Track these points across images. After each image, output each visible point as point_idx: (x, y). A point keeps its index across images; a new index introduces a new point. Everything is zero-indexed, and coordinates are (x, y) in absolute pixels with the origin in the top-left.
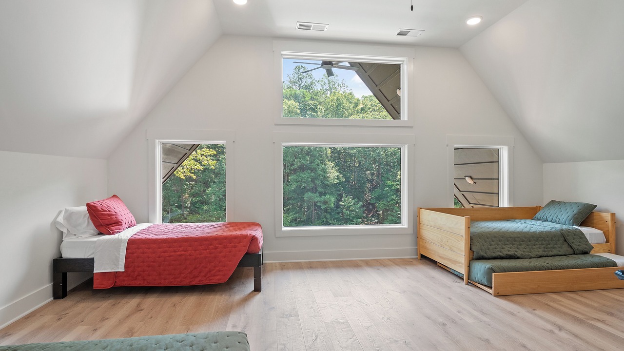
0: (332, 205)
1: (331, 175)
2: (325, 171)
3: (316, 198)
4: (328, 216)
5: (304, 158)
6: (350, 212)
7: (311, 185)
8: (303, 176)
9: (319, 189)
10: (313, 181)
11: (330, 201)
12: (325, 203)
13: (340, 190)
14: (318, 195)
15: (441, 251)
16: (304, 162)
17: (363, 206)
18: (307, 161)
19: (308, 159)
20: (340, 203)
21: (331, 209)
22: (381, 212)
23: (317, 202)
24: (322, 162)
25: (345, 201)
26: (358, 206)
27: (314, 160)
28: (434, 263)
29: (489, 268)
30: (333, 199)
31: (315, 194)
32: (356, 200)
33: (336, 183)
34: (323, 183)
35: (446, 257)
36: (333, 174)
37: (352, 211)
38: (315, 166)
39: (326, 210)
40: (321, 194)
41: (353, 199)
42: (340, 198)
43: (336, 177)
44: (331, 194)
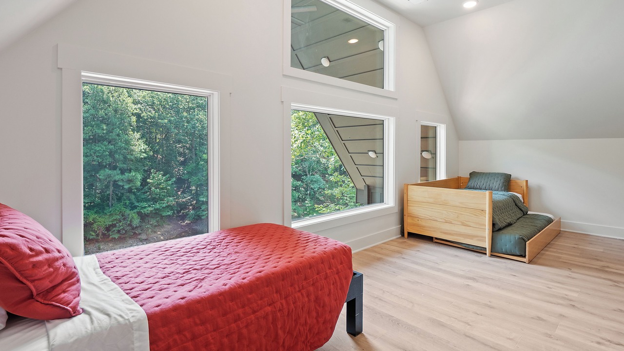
0: (139, 184)
1: (136, 148)
2: (128, 142)
3: (117, 176)
4: (133, 197)
5: (98, 126)
6: (160, 190)
7: (109, 160)
8: (97, 149)
9: (120, 165)
10: (111, 154)
11: (136, 178)
12: (130, 181)
13: (148, 165)
14: (119, 172)
15: (447, 227)
16: (99, 131)
17: (175, 182)
18: (103, 130)
19: (105, 127)
20: (148, 180)
21: (137, 189)
22: (194, 188)
23: (118, 181)
24: (125, 131)
25: (154, 177)
26: (170, 182)
27: (113, 129)
28: (429, 239)
29: (519, 238)
30: (139, 177)
31: (115, 171)
32: (168, 176)
33: (143, 157)
34: (125, 158)
35: (455, 232)
36: (139, 147)
37: (162, 189)
38: (114, 137)
39: (130, 190)
40: (123, 172)
41: (164, 175)
42: (147, 174)
43: (143, 151)
44: (137, 170)
